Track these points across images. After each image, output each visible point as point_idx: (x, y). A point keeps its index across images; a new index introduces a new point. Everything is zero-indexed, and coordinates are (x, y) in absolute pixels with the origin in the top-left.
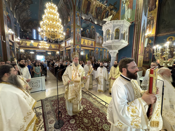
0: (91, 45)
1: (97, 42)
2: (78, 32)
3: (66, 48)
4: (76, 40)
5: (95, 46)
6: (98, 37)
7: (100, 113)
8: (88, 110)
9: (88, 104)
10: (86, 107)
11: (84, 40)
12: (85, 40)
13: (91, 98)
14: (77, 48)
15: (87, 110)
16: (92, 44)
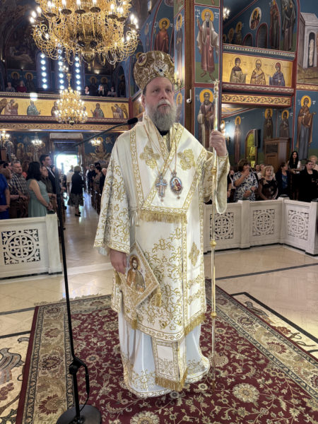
0: (273, 82)
1: (305, 65)
2: (208, 24)
4: (196, 66)
5: (294, 86)
6: (312, 36)
8: (233, 385)
9: (243, 352)
10: (224, 368)
11: (237, 60)
12: (243, 58)
13: (257, 327)
14: (202, 99)
15: (229, 381)
16: (279, 75)
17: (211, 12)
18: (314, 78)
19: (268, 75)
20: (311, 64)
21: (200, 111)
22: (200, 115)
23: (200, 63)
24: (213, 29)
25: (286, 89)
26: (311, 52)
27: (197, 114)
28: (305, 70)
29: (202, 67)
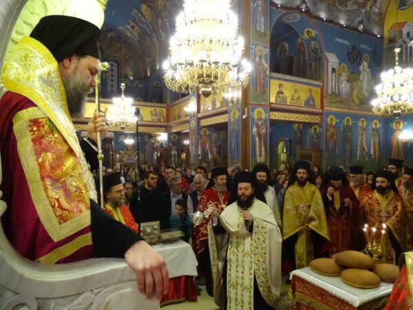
0: (307, 104)
1: (330, 92)
2: (260, 57)
3: (199, 119)
4: (252, 89)
5: (322, 107)
6: (334, 70)
11: (280, 85)
16: (311, 98)
17: (263, 49)
18: (336, 102)
20: (334, 91)
21: (255, 126)
22: (255, 129)
23: (255, 87)
24: (264, 61)
25: (317, 110)
26: (333, 82)
27: (252, 128)
28: (330, 95)
29: (256, 91)
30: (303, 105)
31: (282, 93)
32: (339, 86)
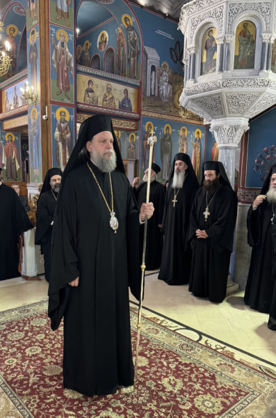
0: (122, 106)
1: (148, 94)
2: (63, 44)
3: (2, 121)
4: (52, 83)
5: (139, 112)
6: (153, 68)
7: (180, 363)
11: (90, 82)
12: (96, 80)
14: (58, 117)
16: (126, 100)
17: (66, 34)
18: (156, 106)
19: (117, 100)
20: (153, 94)
21: (57, 129)
22: (57, 133)
23: (56, 81)
24: (67, 50)
25: (133, 115)
26: (153, 82)
27: (54, 131)
28: (149, 98)
29: (58, 85)
30: (117, 108)
31: (92, 91)
32: (159, 87)
